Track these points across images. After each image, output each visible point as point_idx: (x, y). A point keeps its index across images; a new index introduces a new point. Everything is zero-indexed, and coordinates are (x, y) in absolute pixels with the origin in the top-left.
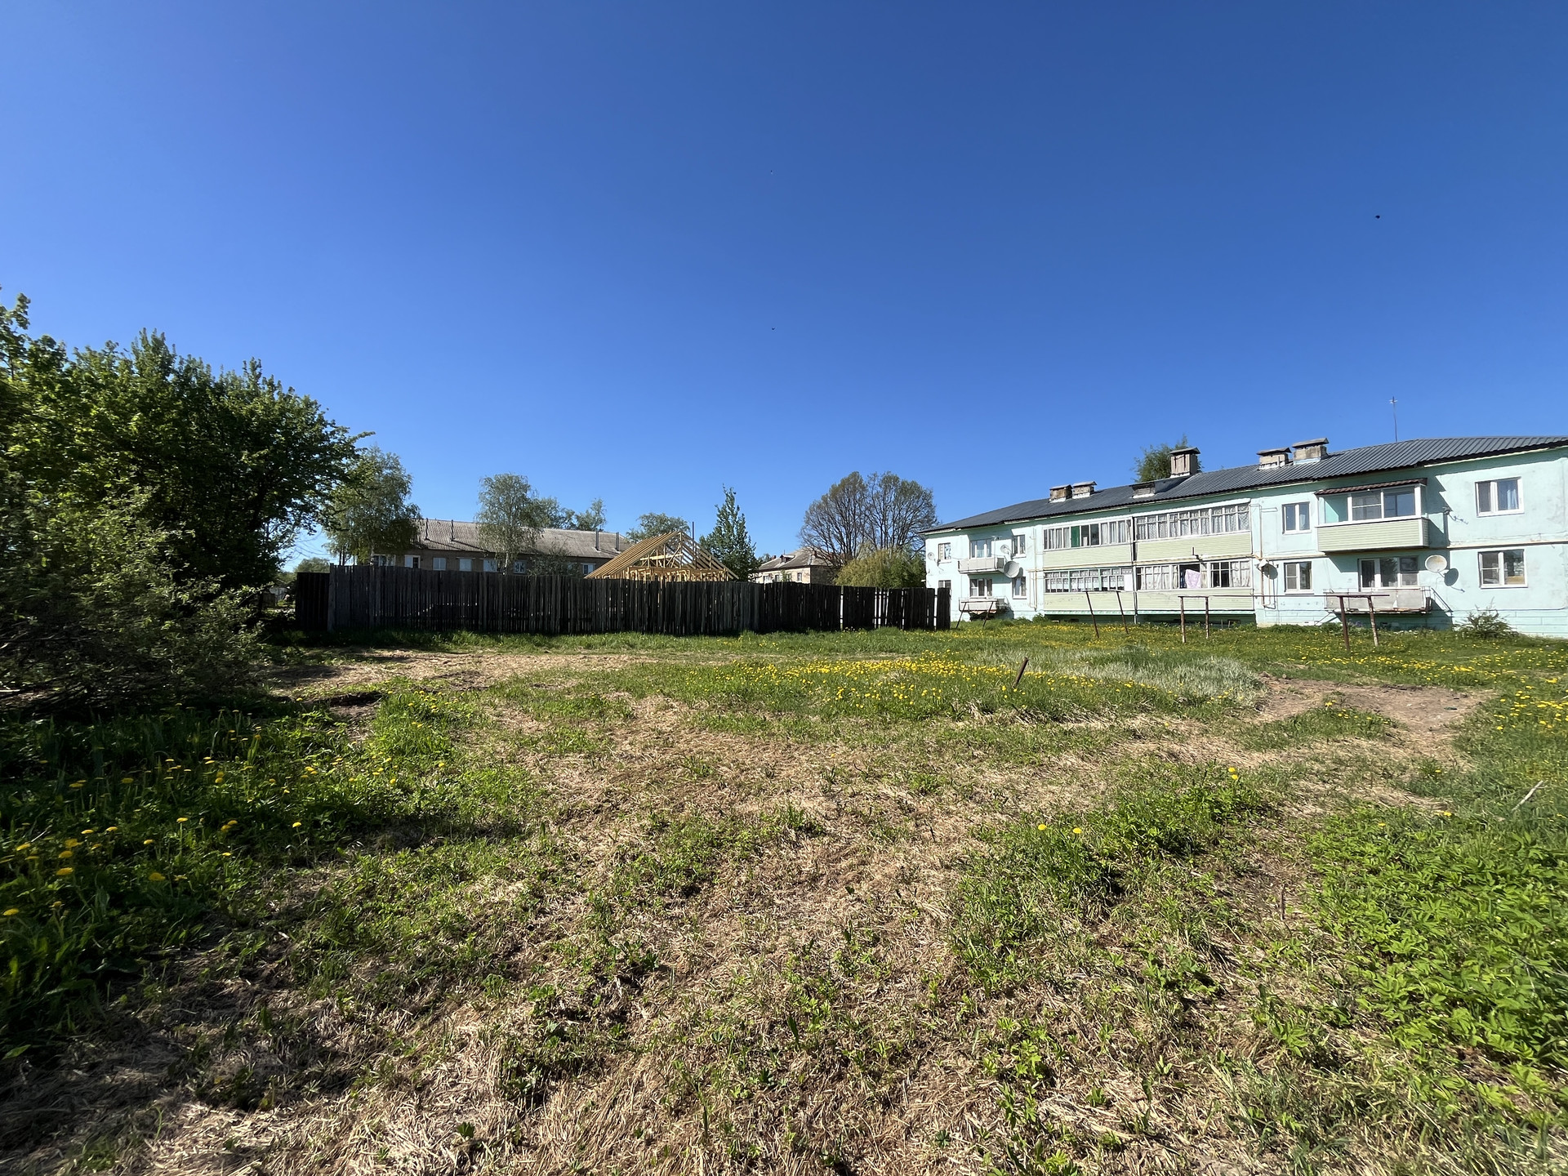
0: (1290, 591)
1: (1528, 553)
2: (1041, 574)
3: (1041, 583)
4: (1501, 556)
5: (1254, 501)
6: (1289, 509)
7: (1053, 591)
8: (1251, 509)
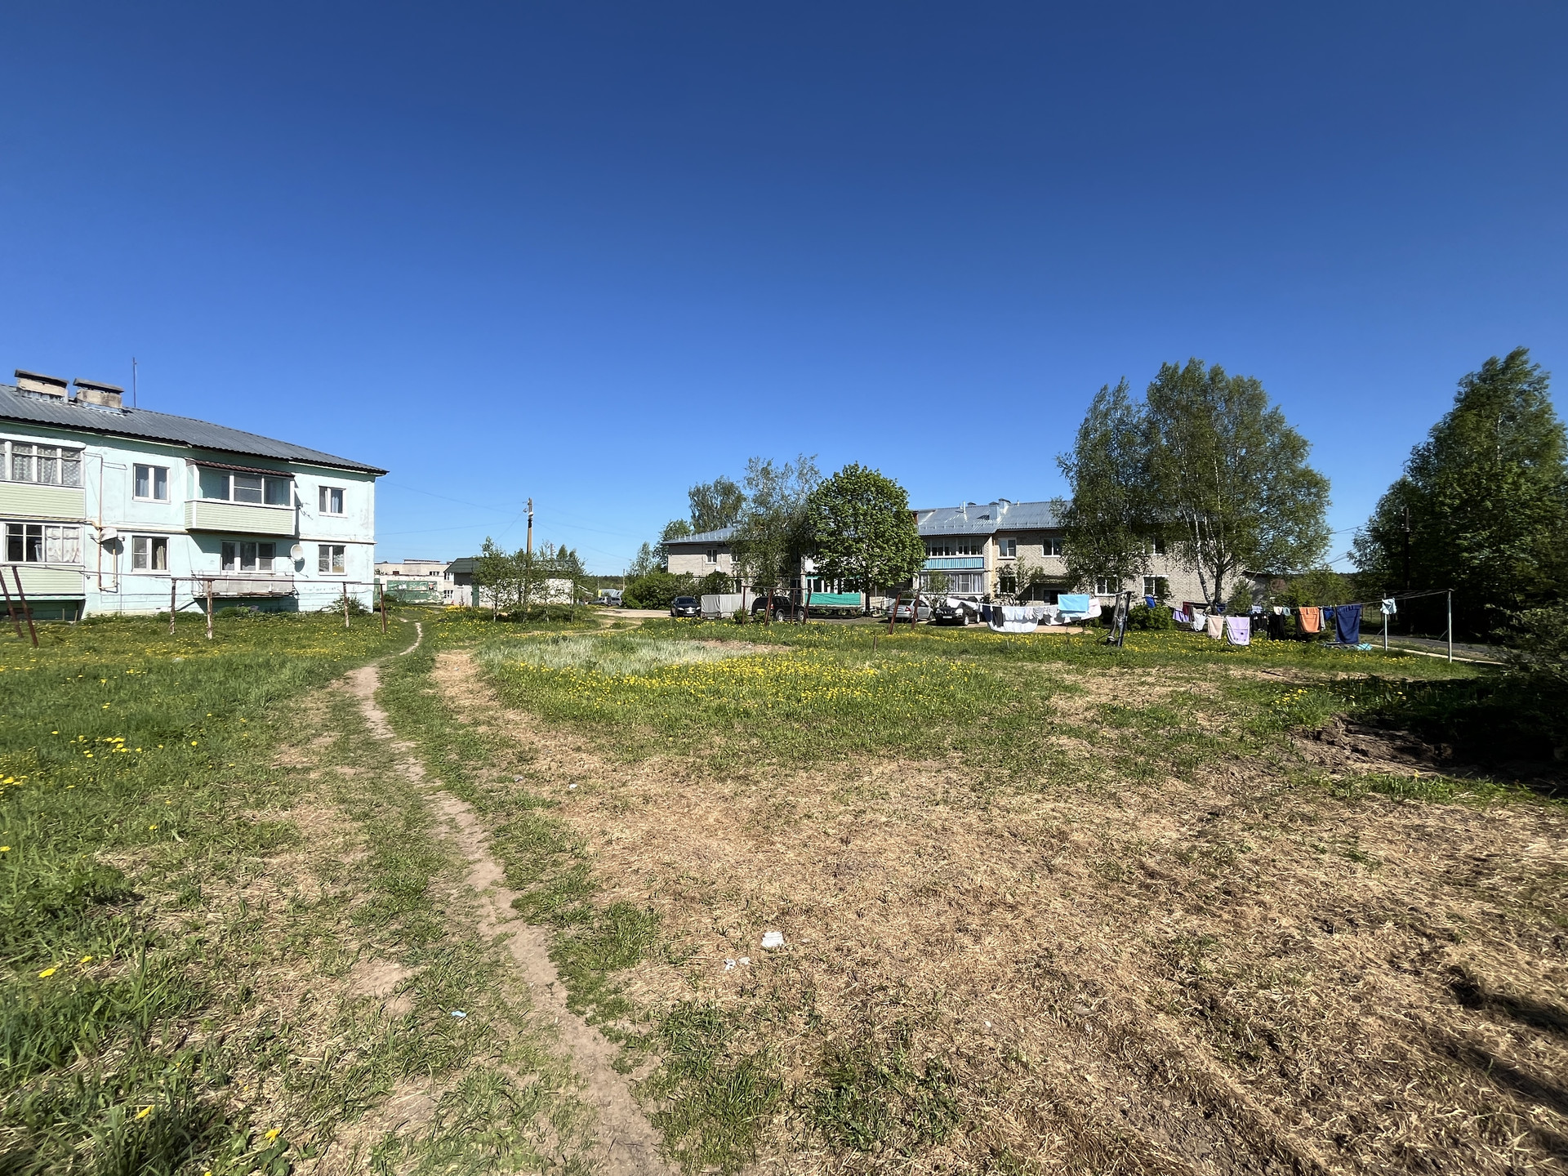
0: (139, 570)
1: (348, 548)
4: (331, 549)
5: (90, 449)
6: (141, 471)
8: (84, 458)
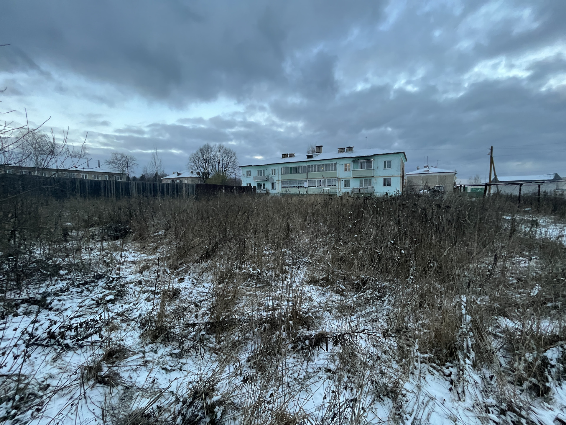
0: (345, 188)
1: (392, 179)
2: (280, 182)
3: (280, 184)
4: (387, 179)
5: (338, 162)
6: (346, 165)
7: (284, 187)
8: (338, 165)
